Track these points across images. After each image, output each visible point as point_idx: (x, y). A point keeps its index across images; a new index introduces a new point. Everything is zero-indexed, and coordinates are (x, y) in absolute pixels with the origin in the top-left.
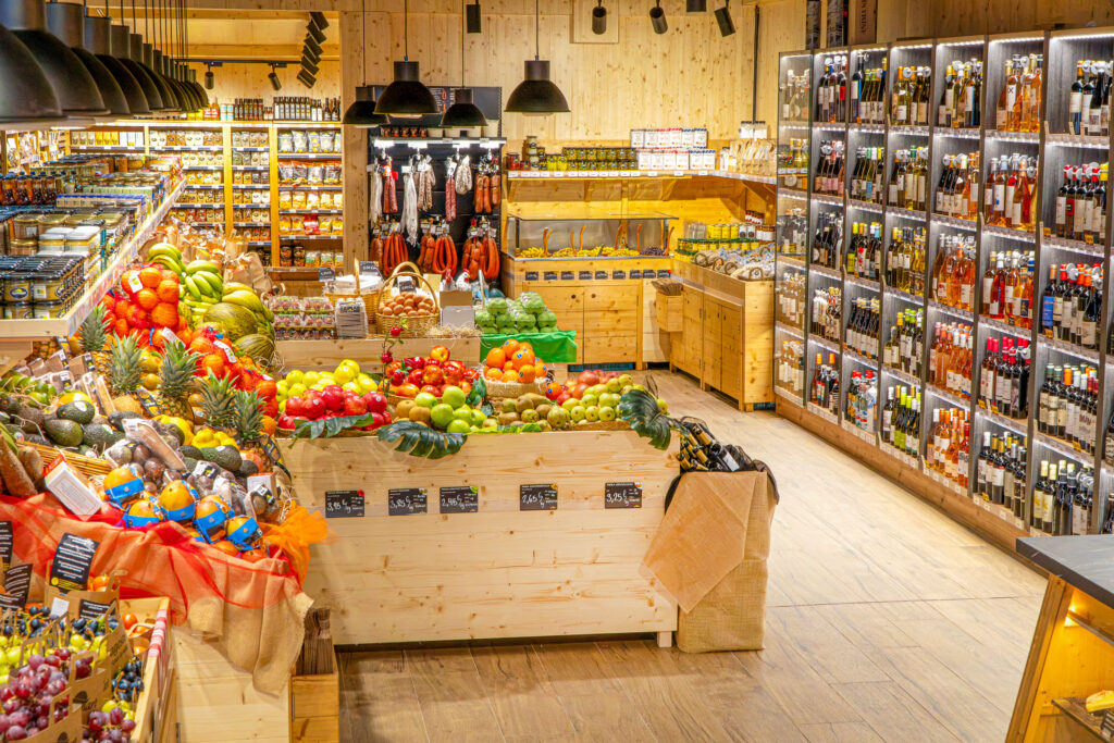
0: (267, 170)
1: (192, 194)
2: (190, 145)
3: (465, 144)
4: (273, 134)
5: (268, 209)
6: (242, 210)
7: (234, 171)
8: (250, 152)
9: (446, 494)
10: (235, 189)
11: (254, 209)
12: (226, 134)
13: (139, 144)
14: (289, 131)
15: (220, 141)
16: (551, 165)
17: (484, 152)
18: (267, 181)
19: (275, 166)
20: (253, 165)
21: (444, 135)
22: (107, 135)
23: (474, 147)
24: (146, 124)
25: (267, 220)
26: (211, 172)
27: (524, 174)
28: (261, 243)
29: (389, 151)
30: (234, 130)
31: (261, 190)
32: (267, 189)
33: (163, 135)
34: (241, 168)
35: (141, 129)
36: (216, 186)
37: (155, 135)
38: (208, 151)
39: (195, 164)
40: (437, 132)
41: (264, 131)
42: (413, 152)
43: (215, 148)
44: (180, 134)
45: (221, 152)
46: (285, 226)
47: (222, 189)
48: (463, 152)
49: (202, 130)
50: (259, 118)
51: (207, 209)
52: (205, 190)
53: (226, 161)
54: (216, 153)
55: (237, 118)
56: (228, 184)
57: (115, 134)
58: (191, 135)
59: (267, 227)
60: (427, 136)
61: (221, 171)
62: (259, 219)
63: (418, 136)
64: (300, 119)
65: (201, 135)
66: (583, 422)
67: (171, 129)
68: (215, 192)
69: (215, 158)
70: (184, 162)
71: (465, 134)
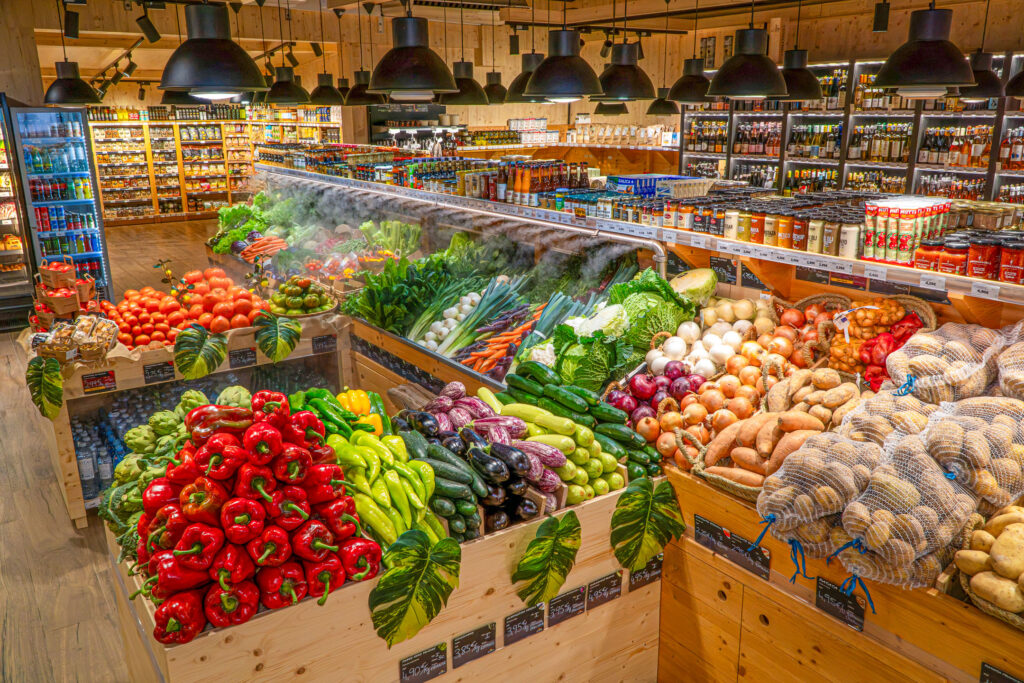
0: (175, 152)
1: (126, 169)
2: (122, 137)
3: (439, 130)
4: (176, 129)
5: (177, 176)
6: (161, 178)
7: (153, 153)
8: (163, 141)
10: (155, 165)
11: (171, 177)
12: (146, 130)
14: (185, 127)
15: (142, 134)
16: (478, 142)
17: (450, 135)
18: (175, 159)
19: (179, 150)
20: (165, 148)
21: (429, 125)
25: (177, 183)
26: (137, 154)
27: (465, 148)
28: (175, 198)
30: (151, 127)
31: (171, 165)
32: (176, 164)
33: (103, 131)
34: (158, 151)
36: (142, 163)
37: (97, 131)
38: (134, 141)
39: (127, 149)
41: (171, 127)
43: (139, 139)
44: (115, 130)
45: (143, 141)
46: (189, 187)
47: (146, 165)
49: (129, 127)
50: (167, 119)
51: (137, 178)
52: (135, 166)
53: (147, 147)
54: (139, 142)
55: (151, 119)
56: (150, 162)
58: (122, 130)
59: (178, 188)
60: (421, 126)
61: (144, 153)
62: (173, 183)
64: (193, 119)
65: (128, 131)
67: (108, 127)
68: (142, 167)
69: (140, 145)
70: (118, 148)
71: (440, 124)
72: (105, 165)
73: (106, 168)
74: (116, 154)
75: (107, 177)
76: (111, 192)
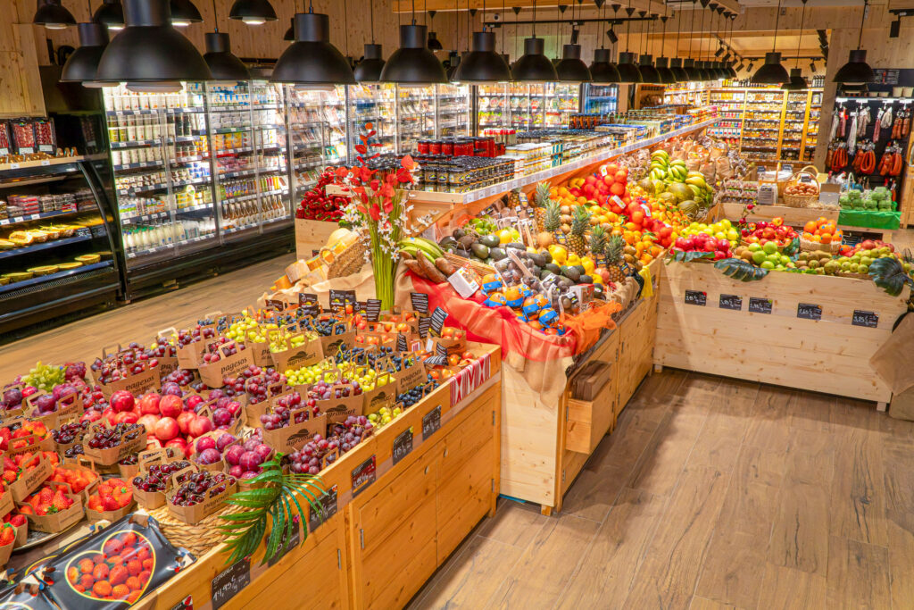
0: (804, 113)
1: (764, 123)
2: (767, 100)
3: (891, 101)
4: (810, 95)
5: (801, 132)
6: (788, 132)
7: (787, 113)
8: (796, 103)
9: (753, 301)
10: (786, 122)
11: (794, 131)
12: (786, 94)
13: (742, 99)
14: (819, 93)
15: (782, 98)
17: (903, 105)
18: (803, 118)
19: (808, 111)
20: (797, 109)
21: (878, 96)
22: (727, 95)
23: (896, 103)
24: (746, 89)
25: (800, 137)
26: (775, 113)
28: (795, 149)
29: (844, 104)
30: (790, 92)
31: (799, 123)
32: (802, 122)
33: (754, 95)
34: (791, 111)
35: (744, 92)
36: (776, 120)
37: (750, 95)
38: (775, 103)
39: (768, 109)
40: (875, 94)
41: (806, 93)
42: (859, 104)
43: (779, 101)
44: (763, 94)
45: (781, 103)
46: (809, 141)
47: (779, 122)
48: (889, 105)
49: (774, 92)
51: (770, 131)
52: (771, 122)
53: (783, 108)
54: (779, 104)
56: (783, 119)
57: (731, 94)
58: (768, 95)
59: (800, 141)
60: (868, 96)
61: (780, 112)
62: (796, 137)
63: (862, 96)
65: (773, 95)
66: (848, 272)
67: (759, 92)
68: (776, 123)
69: (778, 106)
70: (762, 108)
71: (891, 95)
72: (749, 119)
73: (749, 122)
74: (759, 112)
75: (748, 128)
76: (749, 140)
